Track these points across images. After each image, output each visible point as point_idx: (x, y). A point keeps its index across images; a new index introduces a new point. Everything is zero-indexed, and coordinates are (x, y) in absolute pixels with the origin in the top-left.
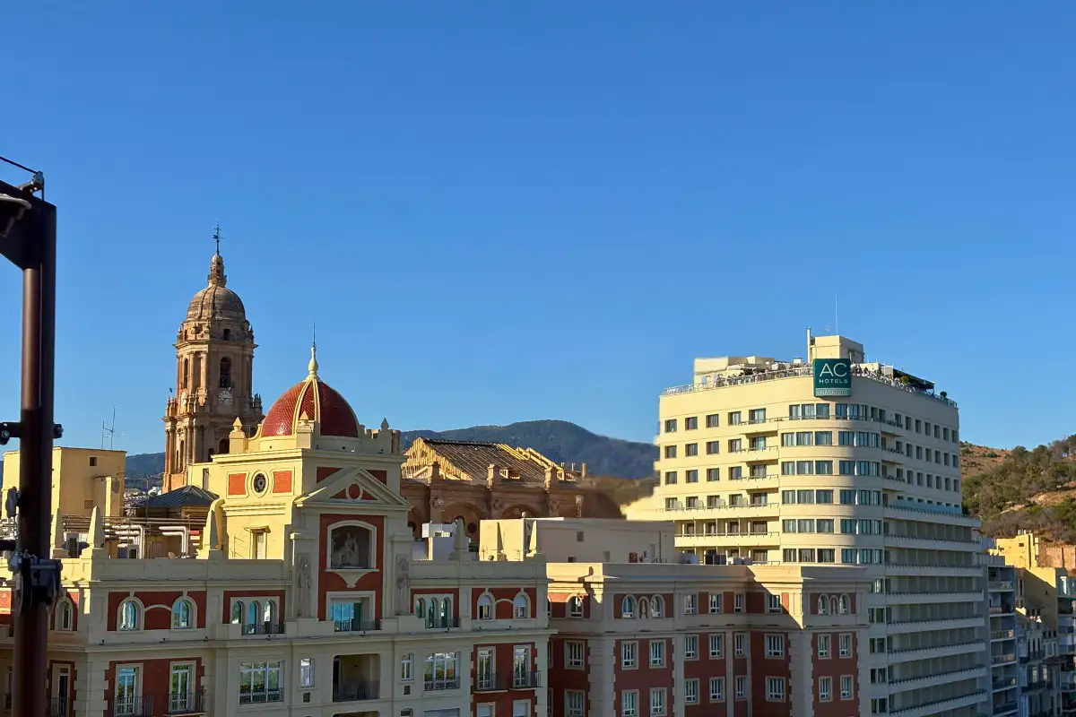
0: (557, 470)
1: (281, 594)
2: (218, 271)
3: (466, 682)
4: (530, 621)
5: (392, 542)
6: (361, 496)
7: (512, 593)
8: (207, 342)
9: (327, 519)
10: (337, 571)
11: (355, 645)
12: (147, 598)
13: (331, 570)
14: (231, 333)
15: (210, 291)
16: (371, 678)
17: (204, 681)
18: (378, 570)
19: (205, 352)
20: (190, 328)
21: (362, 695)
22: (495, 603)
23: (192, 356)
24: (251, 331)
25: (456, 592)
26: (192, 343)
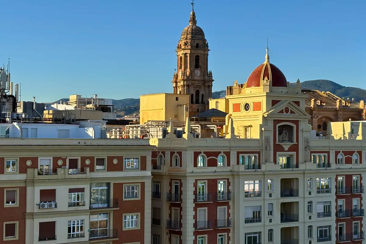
0: (342, 101)
1: (259, 153)
2: (193, 18)
3: (334, 190)
4: (359, 165)
5: (303, 131)
6: (289, 112)
7: (351, 153)
8: (189, 49)
9: (276, 122)
10: (280, 143)
11: (289, 174)
12: (208, 154)
13: (278, 143)
14: (199, 45)
15: (190, 27)
16: (295, 188)
17: (230, 188)
18: (297, 143)
19: (189, 53)
20: (182, 43)
21: (291, 195)
22: (344, 157)
23: (183, 55)
24: (207, 44)
25: (328, 153)
26: (183, 50)
